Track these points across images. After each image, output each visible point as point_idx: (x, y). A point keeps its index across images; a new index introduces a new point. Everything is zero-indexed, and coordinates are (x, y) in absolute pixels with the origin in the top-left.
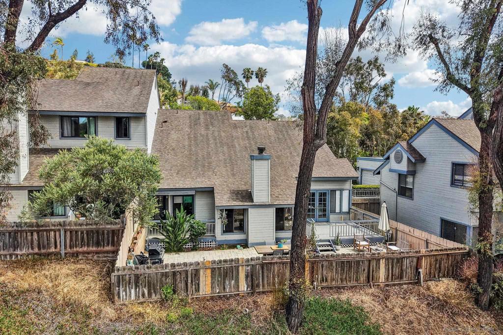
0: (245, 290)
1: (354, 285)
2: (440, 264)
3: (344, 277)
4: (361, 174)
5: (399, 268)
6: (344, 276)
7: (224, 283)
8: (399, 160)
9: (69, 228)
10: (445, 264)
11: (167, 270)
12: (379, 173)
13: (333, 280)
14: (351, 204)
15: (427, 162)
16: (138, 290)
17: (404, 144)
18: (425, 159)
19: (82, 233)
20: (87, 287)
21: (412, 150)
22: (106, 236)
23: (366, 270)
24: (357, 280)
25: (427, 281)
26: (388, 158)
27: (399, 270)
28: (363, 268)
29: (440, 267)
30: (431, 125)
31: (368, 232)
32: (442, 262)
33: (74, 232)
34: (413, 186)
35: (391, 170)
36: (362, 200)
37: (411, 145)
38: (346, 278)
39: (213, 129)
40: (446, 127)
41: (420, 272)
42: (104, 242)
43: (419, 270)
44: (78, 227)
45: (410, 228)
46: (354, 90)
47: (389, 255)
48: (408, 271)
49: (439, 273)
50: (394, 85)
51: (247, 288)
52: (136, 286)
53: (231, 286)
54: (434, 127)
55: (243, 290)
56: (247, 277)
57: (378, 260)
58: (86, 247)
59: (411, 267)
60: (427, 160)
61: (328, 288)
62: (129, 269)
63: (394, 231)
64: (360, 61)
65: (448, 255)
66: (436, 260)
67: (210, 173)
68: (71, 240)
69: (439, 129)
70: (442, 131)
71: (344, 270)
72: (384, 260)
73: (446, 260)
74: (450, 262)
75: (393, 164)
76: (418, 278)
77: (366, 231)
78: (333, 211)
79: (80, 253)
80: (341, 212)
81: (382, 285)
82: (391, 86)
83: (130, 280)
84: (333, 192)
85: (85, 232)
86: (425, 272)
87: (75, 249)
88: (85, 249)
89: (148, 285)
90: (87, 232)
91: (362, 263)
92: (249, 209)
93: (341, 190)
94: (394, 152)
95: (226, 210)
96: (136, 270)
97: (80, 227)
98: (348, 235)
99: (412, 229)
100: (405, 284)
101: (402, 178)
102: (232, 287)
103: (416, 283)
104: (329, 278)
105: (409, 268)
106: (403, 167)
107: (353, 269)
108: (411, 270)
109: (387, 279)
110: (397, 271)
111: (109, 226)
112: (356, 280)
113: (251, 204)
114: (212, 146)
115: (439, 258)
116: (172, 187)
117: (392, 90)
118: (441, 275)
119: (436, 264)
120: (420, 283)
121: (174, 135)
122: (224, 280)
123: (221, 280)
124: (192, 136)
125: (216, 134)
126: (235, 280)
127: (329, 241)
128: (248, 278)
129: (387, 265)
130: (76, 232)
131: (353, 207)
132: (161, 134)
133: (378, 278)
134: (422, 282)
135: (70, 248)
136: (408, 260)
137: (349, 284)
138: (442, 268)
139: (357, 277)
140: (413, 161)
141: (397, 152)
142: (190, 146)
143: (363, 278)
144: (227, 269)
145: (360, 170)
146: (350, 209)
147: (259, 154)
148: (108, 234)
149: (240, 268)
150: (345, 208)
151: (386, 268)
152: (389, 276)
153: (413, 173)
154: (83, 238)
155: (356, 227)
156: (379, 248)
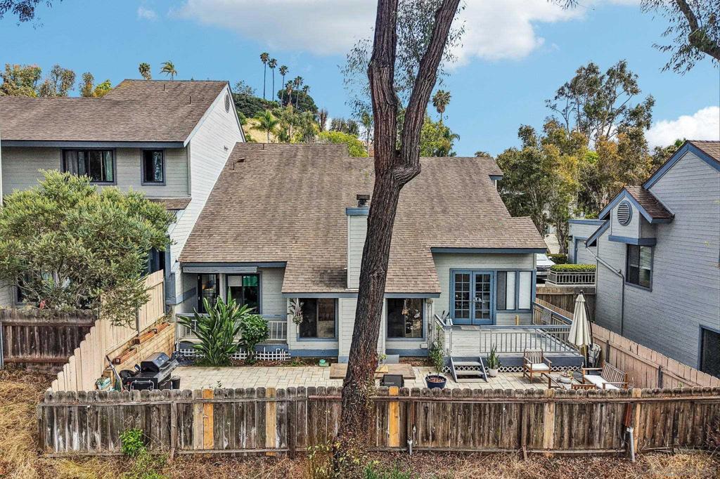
0: (277, 446)
1: (490, 450)
2: (676, 419)
3: (469, 434)
4: (576, 247)
5: (584, 424)
6: (470, 431)
7: (238, 430)
8: (625, 221)
9: (11, 321)
10: (686, 421)
11: (134, 403)
12: (594, 244)
13: (446, 437)
14: (534, 296)
15: (678, 223)
16: (84, 434)
17: (635, 190)
18: (674, 217)
19: (31, 330)
20: (10, 421)
21: (650, 200)
22: (69, 338)
23: (515, 424)
24: (496, 441)
25: (645, 452)
26: (608, 217)
27: (584, 427)
28: (508, 418)
29: (675, 426)
30: (684, 154)
31: (558, 346)
32: (680, 416)
33: (19, 329)
34: (652, 267)
35: (612, 239)
36: (562, 289)
37: (649, 192)
38: (473, 435)
39: (313, 171)
40: (713, 155)
41: (629, 433)
42: (65, 346)
43: (628, 430)
44: (25, 321)
45: (632, 343)
46: (584, 118)
47: (564, 396)
48: (606, 429)
49: (673, 438)
50: (652, 107)
51: (281, 444)
52: (82, 428)
53: (250, 438)
54: (690, 157)
55: (272, 446)
56: (280, 422)
57: (540, 407)
58: (38, 354)
59: (611, 422)
60: (676, 218)
61: (436, 452)
62: (69, 397)
63: (604, 347)
64: (594, 71)
65: (692, 402)
66: (667, 412)
67: (287, 240)
68: (14, 341)
69: (698, 160)
70: (704, 163)
71: (469, 421)
72: (553, 406)
73: (689, 412)
74: (698, 417)
75: (616, 228)
76: (626, 444)
77: (553, 344)
78: (502, 307)
79: (29, 362)
80: (516, 310)
81: (548, 454)
82: (648, 108)
83: (71, 416)
84: (503, 273)
85: (36, 328)
86: (642, 434)
87: (21, 356)
88: (37, 356)
89: (102, 426)
90: (39, 328)
91: (506, 408)
92: (340, 300)
93: (517, 272)
94: (618, 206)
95: (301, 300)
96: (80, 400)
97: (27, 321)
98: (513, 350)
99: (634, 345)
100: (599, 455)
101: (633, 253)
102: (253, 439)
103: (621, 455)
104: (440, 434)
105: (608, 425)
106: (632, 232)
107: (487, 419)
108: (611, 428)
109: (560, 443)
110: (580, 429)
111: (73, 321)
112: (494, 442)
113: (343, 290)
114: (304, 197)
115: (672, 407)
116: (220, 259)
117: (649, 116)
118: (677, 441)
119: (666, 419)
120: (630, 456)
121: (249, 181)
122: (238, 426)
123: (232, 425)
124: (277, 182)
125: (316, 178)
126: (259, 427)
127: (479, 361)
128: (283, 425)
129: (559, 415)
130: (23, 328)
131: (537, 301)
132: (229, 179)
133: (540, 441)
134: (633, 455)
135: (15, 352)
136: (604, 408)
137: (480, 448)
138: (679, 426)
139: (496, 437)
140: (650, 219)
141: (623, 206)
142: (268, 197)
143: (508, 437)
144: (243, 406)
145: (574, 239)
146: (532, 304)
147: (359, 206)
148: (72, 334)
149: (268, 404)
150: (524, 303)
151: (556, 422)
152: (562, 436)
153: (652, 243)
154: (32, 338)
155: (539, 336)
156: (563, 379)
